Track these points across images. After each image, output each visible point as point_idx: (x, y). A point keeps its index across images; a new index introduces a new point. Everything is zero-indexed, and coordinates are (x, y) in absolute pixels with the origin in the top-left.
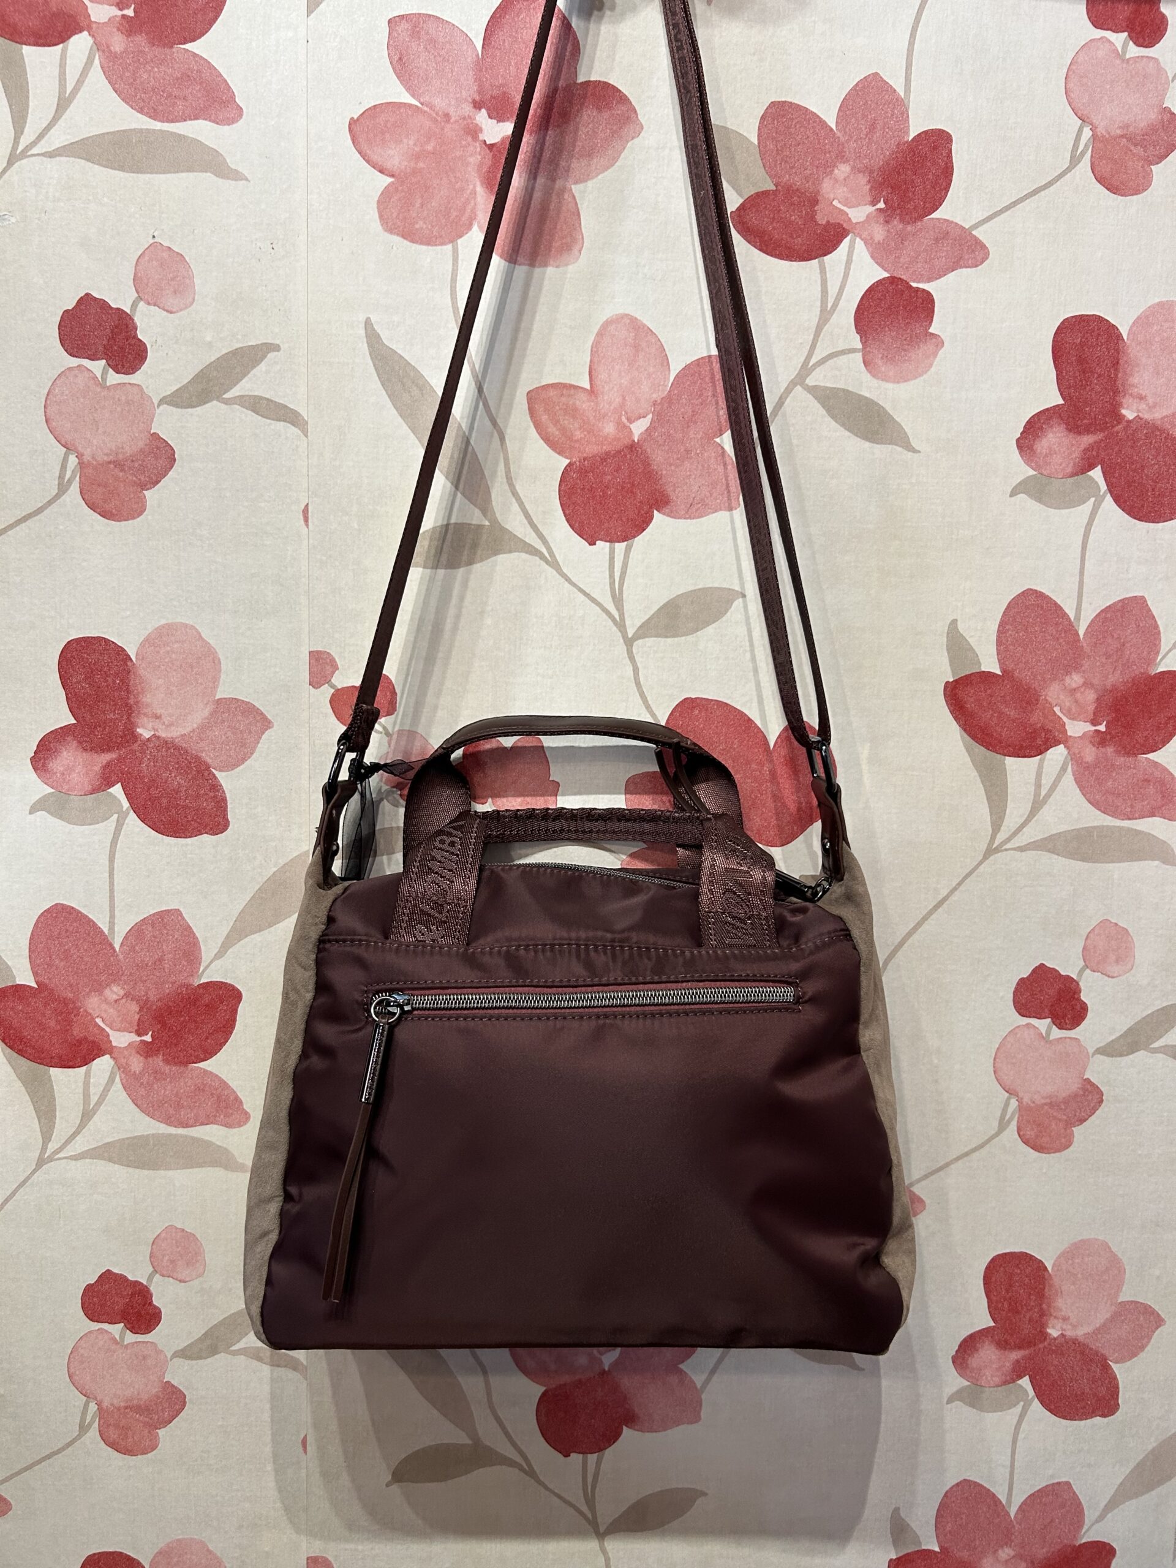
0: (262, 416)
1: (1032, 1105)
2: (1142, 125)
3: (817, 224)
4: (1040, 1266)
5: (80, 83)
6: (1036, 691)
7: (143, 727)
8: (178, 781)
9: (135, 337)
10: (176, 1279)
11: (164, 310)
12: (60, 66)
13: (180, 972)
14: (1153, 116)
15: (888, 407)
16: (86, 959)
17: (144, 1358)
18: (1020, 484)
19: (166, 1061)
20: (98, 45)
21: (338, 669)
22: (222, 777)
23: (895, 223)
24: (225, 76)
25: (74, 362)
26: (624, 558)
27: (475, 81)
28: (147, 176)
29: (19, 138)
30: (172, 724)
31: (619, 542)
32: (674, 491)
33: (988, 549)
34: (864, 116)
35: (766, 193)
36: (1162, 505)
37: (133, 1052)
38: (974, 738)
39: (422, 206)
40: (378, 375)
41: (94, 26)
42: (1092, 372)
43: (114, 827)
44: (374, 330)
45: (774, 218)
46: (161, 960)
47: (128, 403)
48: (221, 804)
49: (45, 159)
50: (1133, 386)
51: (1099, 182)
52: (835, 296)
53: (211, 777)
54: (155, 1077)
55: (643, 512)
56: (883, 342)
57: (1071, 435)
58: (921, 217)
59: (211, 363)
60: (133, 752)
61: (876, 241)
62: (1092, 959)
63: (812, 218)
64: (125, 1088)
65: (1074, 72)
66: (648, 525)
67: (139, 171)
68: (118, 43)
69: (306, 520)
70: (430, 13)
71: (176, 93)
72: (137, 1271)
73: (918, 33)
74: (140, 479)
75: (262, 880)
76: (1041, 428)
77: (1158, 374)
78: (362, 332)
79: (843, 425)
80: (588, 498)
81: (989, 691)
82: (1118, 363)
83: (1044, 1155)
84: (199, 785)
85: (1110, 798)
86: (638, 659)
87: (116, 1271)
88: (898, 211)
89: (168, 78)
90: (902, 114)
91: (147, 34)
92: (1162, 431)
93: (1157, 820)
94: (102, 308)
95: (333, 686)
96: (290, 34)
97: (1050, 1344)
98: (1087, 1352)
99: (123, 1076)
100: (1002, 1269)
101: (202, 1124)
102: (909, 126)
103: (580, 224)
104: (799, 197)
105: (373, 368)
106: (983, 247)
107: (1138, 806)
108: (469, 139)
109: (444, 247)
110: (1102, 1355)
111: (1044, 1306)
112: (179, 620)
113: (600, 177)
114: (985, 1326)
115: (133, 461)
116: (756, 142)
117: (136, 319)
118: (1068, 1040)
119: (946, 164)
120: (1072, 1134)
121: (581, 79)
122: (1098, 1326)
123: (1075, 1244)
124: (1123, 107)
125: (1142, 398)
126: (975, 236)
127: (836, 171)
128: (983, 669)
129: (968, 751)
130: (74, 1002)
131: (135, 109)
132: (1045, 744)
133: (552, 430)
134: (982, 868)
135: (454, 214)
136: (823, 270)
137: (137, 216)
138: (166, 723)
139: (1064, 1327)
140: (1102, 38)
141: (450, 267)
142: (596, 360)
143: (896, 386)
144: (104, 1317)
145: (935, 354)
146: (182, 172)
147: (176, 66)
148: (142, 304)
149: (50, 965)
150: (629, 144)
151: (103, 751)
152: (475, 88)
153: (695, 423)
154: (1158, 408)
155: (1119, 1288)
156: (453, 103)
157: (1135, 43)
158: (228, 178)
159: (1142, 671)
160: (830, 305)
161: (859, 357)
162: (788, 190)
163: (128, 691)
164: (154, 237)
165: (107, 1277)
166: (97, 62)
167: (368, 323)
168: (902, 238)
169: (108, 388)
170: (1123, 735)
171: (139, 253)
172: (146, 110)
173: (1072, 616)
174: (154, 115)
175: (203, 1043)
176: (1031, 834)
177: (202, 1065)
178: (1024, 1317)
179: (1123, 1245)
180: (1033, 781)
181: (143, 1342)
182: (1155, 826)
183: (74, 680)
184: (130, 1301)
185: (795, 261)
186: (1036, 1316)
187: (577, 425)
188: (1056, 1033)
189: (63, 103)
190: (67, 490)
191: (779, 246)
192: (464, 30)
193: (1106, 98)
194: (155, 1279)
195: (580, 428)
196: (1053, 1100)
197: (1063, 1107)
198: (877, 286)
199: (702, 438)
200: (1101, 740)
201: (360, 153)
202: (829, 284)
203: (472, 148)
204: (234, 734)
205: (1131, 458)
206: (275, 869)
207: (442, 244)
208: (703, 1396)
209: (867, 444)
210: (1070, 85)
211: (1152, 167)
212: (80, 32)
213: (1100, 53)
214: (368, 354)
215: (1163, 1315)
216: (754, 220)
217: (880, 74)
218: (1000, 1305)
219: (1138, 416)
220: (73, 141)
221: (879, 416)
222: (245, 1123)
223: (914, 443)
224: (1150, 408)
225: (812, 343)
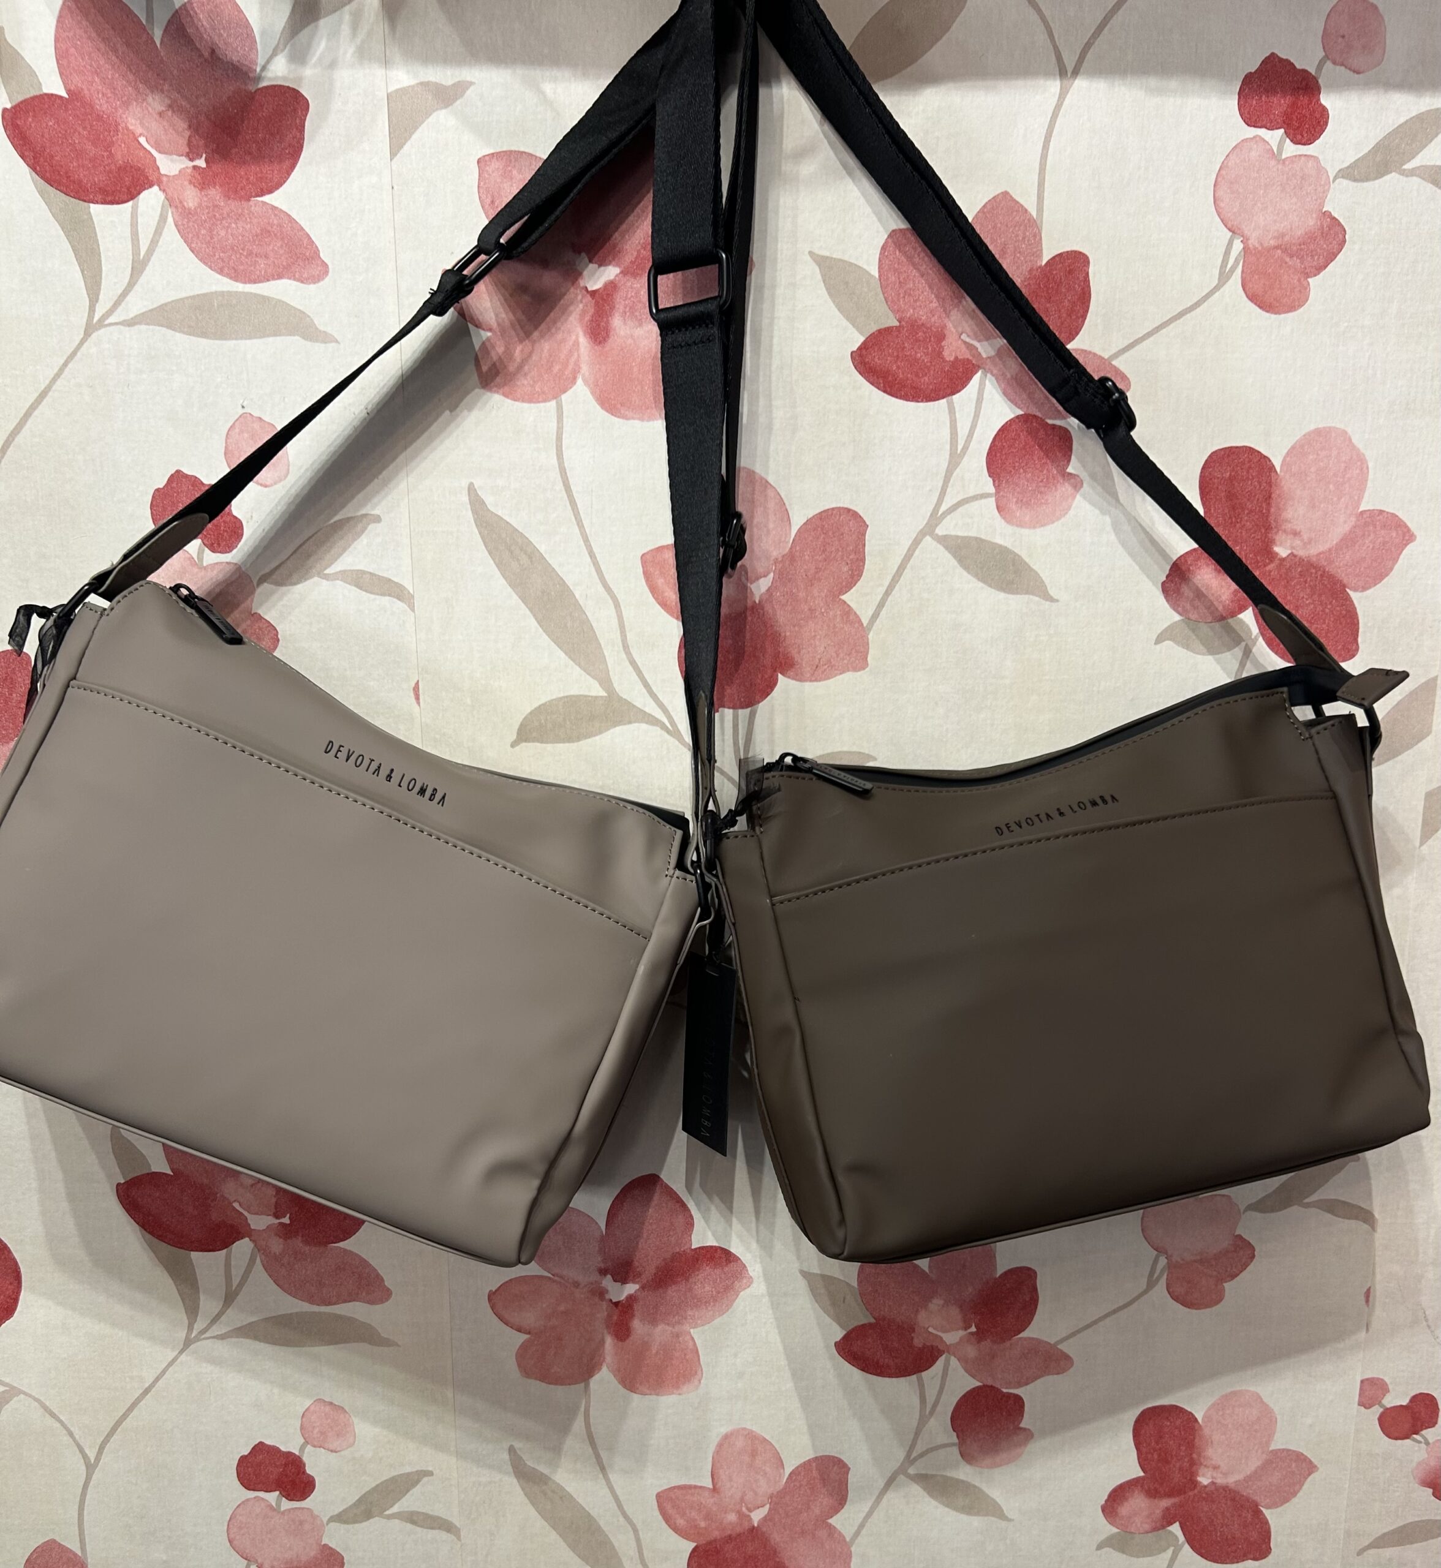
0: (366, 591)
1: (1182, 1262)
2: (1299, 233)
3: (944, 361)
4: (1190, 1418)
5: (154, 242)
9: (231, 513)
10: (328, 1449)
12: (131, 225)
14: (1309, 224)
15: (1024, 554)
17: (303, 1522)
18: (1166, 630)
19: (306, 1242)
20: (170, 201)
24: (307, 230)
26: (749, 724)
27: (573, 223)
28: (232, 342)
29: (94, 306)
31: (742, 708)
32: (799, 652)
33: (1132, 700)
35: (888, 330)
37: (274, 1233)
39: (522, 360)
40: (483, 541)
41: (165, 179)
42: (1242, 508)
44: (478, 495)
45: (898, 356)
49: (122, 327)
50: (1286, 521)
51: (1250, 299)
52: (965, 438)
54: (296, 1257)
55: (766, 676)
56: (1017, 485)
57: (1220, 577)
59: (310, 538)
61: (1008, 376)
63: (939, 354)
64: (266, 1269)
65: (1224, 178)
66: (772, 690)
67: (222, 336)
68: (191, 197)
69: (417, 698)
70: (522, 149)
71: (256, 250)
72: (288, 1441)
73: (1051, 144)
76: (1188, 572)
77: (1314, 507)
78: (466, 499)
79: (976, 576)
82: (1270, 497)
83: (1194, 1311)
87: (268, 1442)
89: (247, 235)
90: (1035, 236)
91: (221, 187)
92: (1318, 568)
94: (194, 484)
96: (374, 180)
97: (1200, 1492)
98: (1237, 1499)
99: (263, 1257)
100: (1151, 1419)
101: (345, 1301)
102: (1041, 250)
104: (924, 333)
105: (478, 536)
106: (1124, 377)
108: (570, 286)
109: (548, 404)
110: (1253, 1501)
111: (1195, 1456)
114: (1134, 1476)
116: (876, 275)
118: (1218, 1198)
119: (1083, 289)
120: (1223, 1290)
122: (1249, 1473)
123: (1226, 1395)
124: (1278, 214)
125: (1296, 534)
126: (1115, 367)
130: (210, 1188)
131: (214, 271)
135: (555, 367)
136: (951, 410)
137: (224, 386)
139: (1215, 1475)
140: (1255, 137)
141: (554, 425)
143: (1032, 531)
144: (260, 1486)
145: (1072, 498)
146: (269, 336)
147: (255, 220)
152: (573, 230)
153: (820, 580)
154: (1315, 543)
155: (1271, 1436)
156: (550, 248)
157: (1292, 141)
158: (317, 341)
160: (960, 448)
161: (992, 502)
162: (912, 326)
164: (243, 407)
165: (260, 1448)
166: (170, 219)
167: (471, 489)
169: (205, 568)
171: (230, 424)
172: (226, 270)
174: (236, 275)
175: (341, 1223)
177: (341, 1244)
178: (1174, 1466)
179: (1275, 1396)
181: (299, 1508)
184: (283, 1455)
185: (922, 401)
186: (1186, 1465)
189: (138, 267)
191: (904, 386)
193: (1259, 205)
194: (307, 1450)
196: (1203, 1256)
197: (1214, 1263)
198: (1010, 425)
199: (826, 596)
202: (959, 425)
203: (573, 296)
207: (545, 401)
208: (853, 1549)
209: (1002, 595)
210: (1220, 193)
211: (1310, 280)
212: (151, 186)
213: (1254, 154)
214: (473, 521)
215: (1315, 1461)
216: (875, 358)
217: (1011, 192)
218: (1149, 1456)
219: (1292, 553)
220: (151, 308)
221: (1013, 565)
222: (387, 1300)
223: (1052, 592)
224: (1305, 544)
225: (942, 489)
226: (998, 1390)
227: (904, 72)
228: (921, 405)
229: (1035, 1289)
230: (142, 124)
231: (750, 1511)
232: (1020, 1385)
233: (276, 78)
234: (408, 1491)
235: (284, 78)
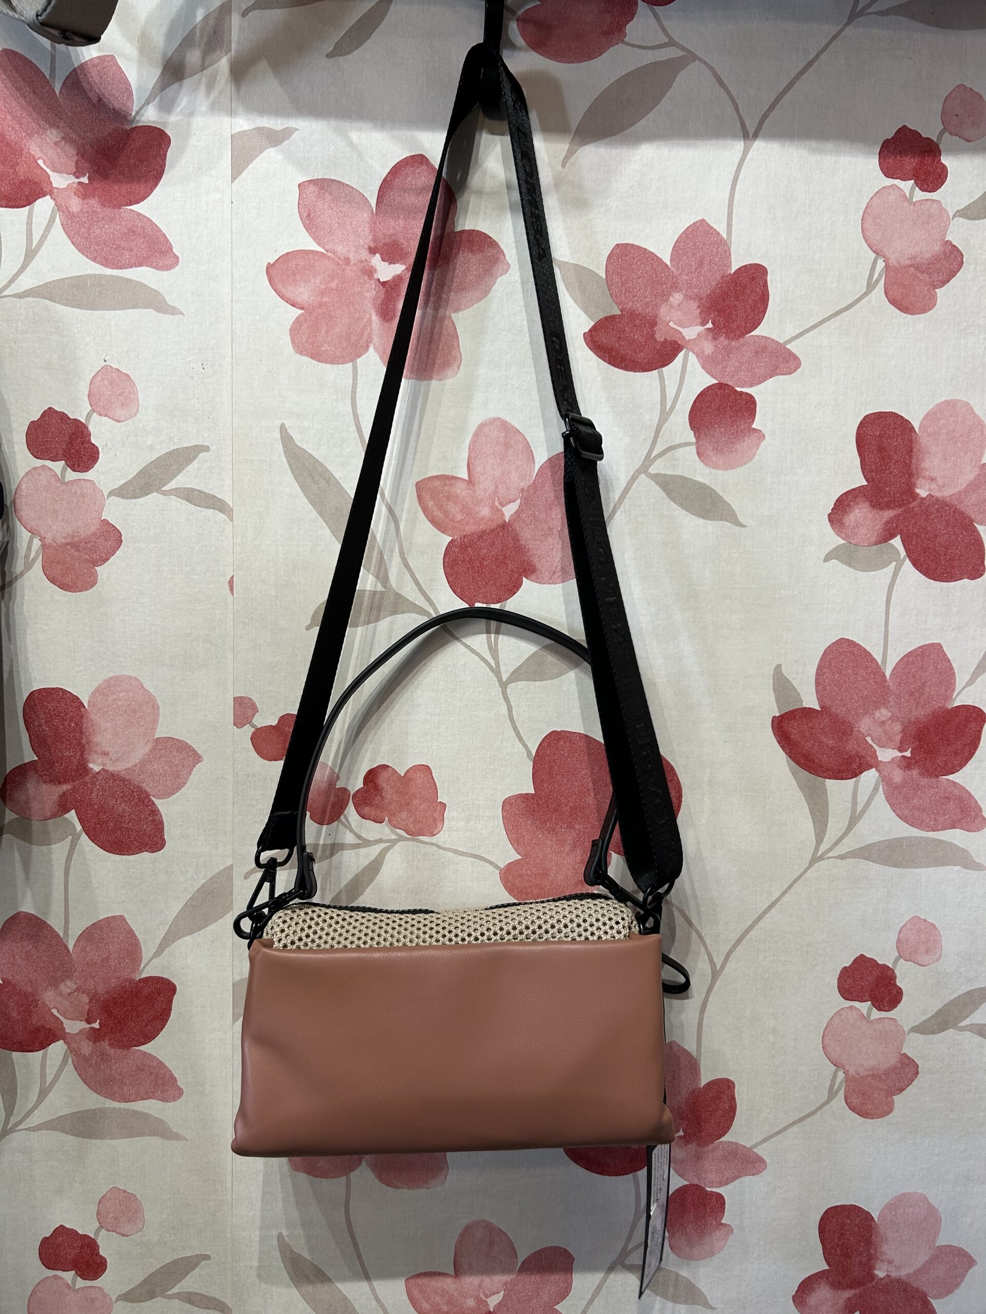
0: (194, 504)
1: (857, 1077)
2: (928, 256)
3: (656, 341)
4: (868, 1216)
5: (44, 237)
6: (849, 722)
7: (94, 762)
8: (123, 807)
9: (89, 442)
10: (119, 1234)
11: (113, 419)
12: (27, 223)
13: (124, 968)
14: (937, 248)
15: (718, 489)
16: (44, 958)
17: (93, 1301)
18: (832, 551)
19: (112, 1045)
20: (58, 207)
21: (258, 711)
22: (159, 803)
23: (722, 339)
24: (164, 231)
25: (39, 463)
27: (371, 232)
28: (100, 312)
30: (118, 760)
31: (494, 603)
32: (540, 561)
33: (806, 605)
34: (694, 254)
35: (613, 318)
36: (953, 567)
37: (84, 1037)
38: (798, 763)
39: (327, 332)
40: (292, 470)
41: (55, 191)
42: (890, 458)
43: (68, 847)
44: (288, 433)
45: (620, 338)
46: (107, 959)
47: (83, 495)
48: (158, 826)
49: (14, 299)
50: (925, 469)
51: (891, 304)
52: (672, 399)
53: (150, 803)
54: (102, 1059)
55: (513, 579)
56: (713, 436)
57: (875, 511)
58: (743, 335)
59: (152, 462)
60: (85, 783)
61: (706, 354)
62: (905, 950)
63: (652, 336)
64: (76, 1069)
65: (869, 215)
66: (518, 590)
67: (93, 308)
68: (75, 204)
69: (232, 589)
70: (333, 178)
71: (123, 244)
72: (85, 1226)
73: (737, 186)
74: (92, 558)
75: (192, 891)
76: (849, 505)
77: (945, 459)
78: (278, 435)
79: (681, 505)
80: (468, 569)
81: (810, 724)
82: (911, 451)
83: (869, 1120)
84: (140, 811)
85: (916, 814)
86: (511, 699)
87: (68, 1226)
88: (724, 330)
89: (116, 233)
90: (725, 252)
91: (99, 197)
92: (950, 506)
93: (958, 832)
94: (62, 419)
95: (253, 726)
96: (218, 196)
97: (876, 1284)
98: (909, 1290)
99: (74, 1058)
100: (835, 1220)
101: (142, 1099)
102: (731, 262)
103: (459, 345)
104: (641, 320)
105: (287, 463)
106: (796, 358)
107: (941, 819)
108: (366, 278)
109: (346, 365)
110: (922, 1292)
111: (872, 1251)
112: (124, 673)
113: (475, 306)
114: (821, 1270)
115: (86, 543)
116: (604, 276)
117: (89, 427)
118: (886, 1021)
119: (763, 291)
120: (893, 1102)
121: (459, 229)
122: (918, 1267)
123: (897, 1197)
124: (911, 242)
125: (932, 479)
126: (788, 350)
127: (671, 299)
128: (806, 704)
129: (793, 774)
130: (33, 995)
131: (89, 259)
132: (859, 768)
133: (438, 514)
134: (807, 874)
135: (353, 338)
136: (662, 379)
137: (91, 344)
138: (113, 759)
139: (889, 1269)
140: (893, 185)
141: (350, 381)
142: (473, 455)
143: (725, 472)
144: (58, 1265)
145: (758, 446)
146: (129, 308)
147: (124, 223)
148: (95, 414)
149: (13, 964)
150: (499, 280)
151: (60, 783)
152: (371, 237)
154: (946, 487)
155: (937, 1233)
156: (352, 250)
157: (920, 189)
158: (166, 313)
159: (940, 705)
160: (668, 407)
161: (693, 449)
162: (632, 314)
163: (81, 733)
164: (105, 361)
165: (61, 1231)
166: (58, 220)
167: (283, 428)
168: (728, 351)
169: (67, 484)
170: (926, 759)
171: (93, 374)
172: (98, 259)
173: (879, 661)
174: (106, 263)
175: (144, 1029)
176: (849, 845)
177: (142, 1048)
178: (854, 1260)
179: (938, 1198)
180: (850, 799)
181: (93, 1287)
182: (955, 836)
183: (36, 724)
184: (80, 1252)
185: (638, 371)
186: (864, 1259)
187: (457, 509)
188: (876, 1014)
189: (31, 253)
190: (31, 567)
191: (625, 360)
192: (361, 191)
193: (896, 235)
194: (101, 1234)
195: (461, 511)
196: (875, 1072)
197: (884, 1078)
198: (708, 391)
200: (907, 764)
201: (275, 291)
202: (667, 390)
203: (368, 285)
204: (171, 767)
205: (926, 529)
206: (204, 881)
207: (343, 363)
209: (701, 521)
210: (866, 226)
211: (936, 290)
212: (44, 196)
213: (891, 198)
214: (283, 453)
215: (974, 1257)
216: (603, 339)
217: (707, 221)
218: (833, 1251)
219: (930, 494)
220: (38, 285)
221: (711, 497)
222: (179, 1098)
223: (741, 519)
224: (940, 487)
225: (654, 438)
226: (703, 1189)
227: (625, 132)
228: (638, 373)
229: (733, 1098)
230: (41, 150)
231: (487, 1297)
232: (721, 1184)
233: (149, 121)
234: (188, 1273)
235: (153, 122)
